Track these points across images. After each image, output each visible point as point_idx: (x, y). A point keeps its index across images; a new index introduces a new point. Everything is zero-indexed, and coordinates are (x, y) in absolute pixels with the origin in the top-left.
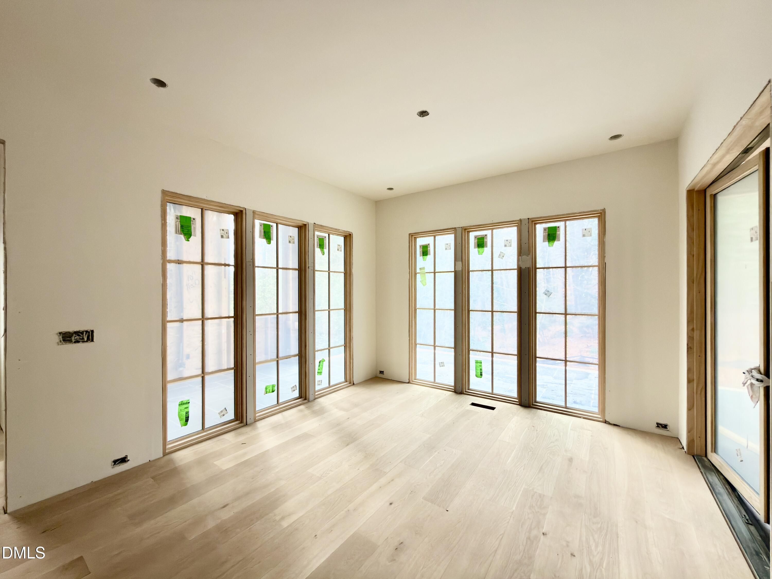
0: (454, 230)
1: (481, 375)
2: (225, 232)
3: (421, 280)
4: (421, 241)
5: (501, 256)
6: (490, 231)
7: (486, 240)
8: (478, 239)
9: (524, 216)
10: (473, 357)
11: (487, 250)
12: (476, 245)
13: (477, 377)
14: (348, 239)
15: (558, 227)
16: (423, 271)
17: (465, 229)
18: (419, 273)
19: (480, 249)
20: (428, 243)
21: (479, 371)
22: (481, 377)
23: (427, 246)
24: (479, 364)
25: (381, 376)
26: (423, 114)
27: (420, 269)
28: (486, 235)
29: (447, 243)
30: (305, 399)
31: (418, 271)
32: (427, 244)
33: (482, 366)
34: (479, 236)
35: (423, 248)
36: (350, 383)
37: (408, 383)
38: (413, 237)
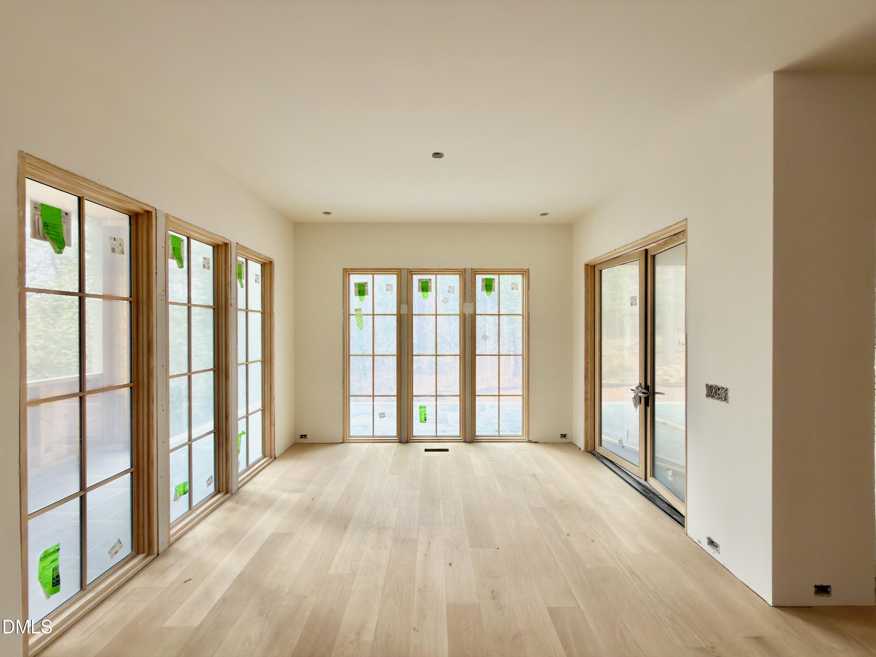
0: (398, 272)
1: (425, 420)
2: (117, 243)
3: (357, 323)
4: (355, 279)
5: (445, 302)
6: (434, 276)
7: (430, 285)
8: (422, 283)
9: (468, 266)
10: (416, 404)
11: (431, 294)
12: (421, 289)
13: (422, 423)
14: (268, 268)
15: (494, 279)
16: (360, 313)
17: (410, 271)
18: (354, 315)
19: (424, 293)
20: (365, 281)
21: (423, 417)
22: (426, 422)
23: (364, 285)
24: (423, 409)
25: (303, 440)
26: (437, 155)
27: (356, 310)
28: (430, 280)
29: (388, 284)
30: (227, 492)
31: (352, 311)
32: (364, 283)
33: (427, 411)
34: (424, 279)
35: (358, 287)
36: (271, 458)
37: (342, 443)
38: (347, 272)
